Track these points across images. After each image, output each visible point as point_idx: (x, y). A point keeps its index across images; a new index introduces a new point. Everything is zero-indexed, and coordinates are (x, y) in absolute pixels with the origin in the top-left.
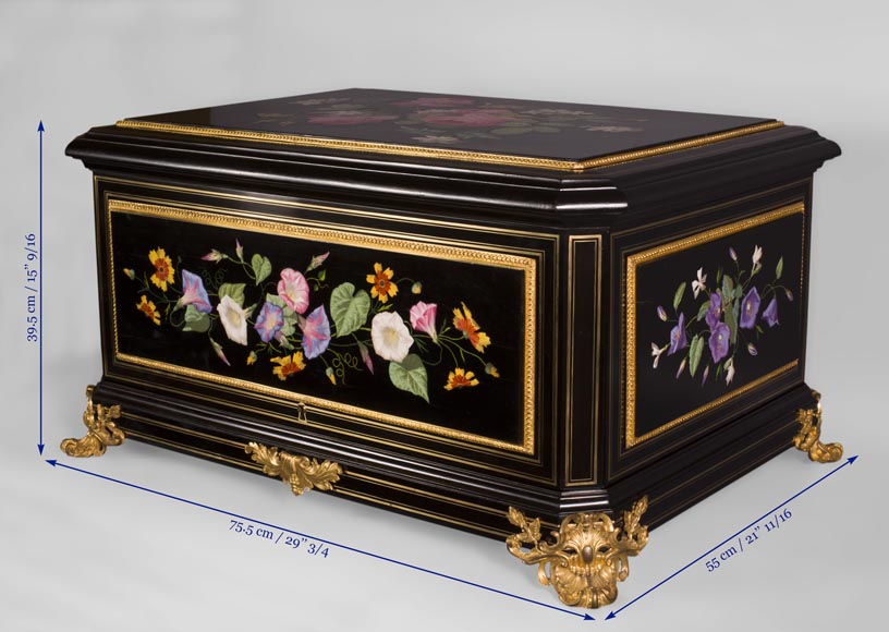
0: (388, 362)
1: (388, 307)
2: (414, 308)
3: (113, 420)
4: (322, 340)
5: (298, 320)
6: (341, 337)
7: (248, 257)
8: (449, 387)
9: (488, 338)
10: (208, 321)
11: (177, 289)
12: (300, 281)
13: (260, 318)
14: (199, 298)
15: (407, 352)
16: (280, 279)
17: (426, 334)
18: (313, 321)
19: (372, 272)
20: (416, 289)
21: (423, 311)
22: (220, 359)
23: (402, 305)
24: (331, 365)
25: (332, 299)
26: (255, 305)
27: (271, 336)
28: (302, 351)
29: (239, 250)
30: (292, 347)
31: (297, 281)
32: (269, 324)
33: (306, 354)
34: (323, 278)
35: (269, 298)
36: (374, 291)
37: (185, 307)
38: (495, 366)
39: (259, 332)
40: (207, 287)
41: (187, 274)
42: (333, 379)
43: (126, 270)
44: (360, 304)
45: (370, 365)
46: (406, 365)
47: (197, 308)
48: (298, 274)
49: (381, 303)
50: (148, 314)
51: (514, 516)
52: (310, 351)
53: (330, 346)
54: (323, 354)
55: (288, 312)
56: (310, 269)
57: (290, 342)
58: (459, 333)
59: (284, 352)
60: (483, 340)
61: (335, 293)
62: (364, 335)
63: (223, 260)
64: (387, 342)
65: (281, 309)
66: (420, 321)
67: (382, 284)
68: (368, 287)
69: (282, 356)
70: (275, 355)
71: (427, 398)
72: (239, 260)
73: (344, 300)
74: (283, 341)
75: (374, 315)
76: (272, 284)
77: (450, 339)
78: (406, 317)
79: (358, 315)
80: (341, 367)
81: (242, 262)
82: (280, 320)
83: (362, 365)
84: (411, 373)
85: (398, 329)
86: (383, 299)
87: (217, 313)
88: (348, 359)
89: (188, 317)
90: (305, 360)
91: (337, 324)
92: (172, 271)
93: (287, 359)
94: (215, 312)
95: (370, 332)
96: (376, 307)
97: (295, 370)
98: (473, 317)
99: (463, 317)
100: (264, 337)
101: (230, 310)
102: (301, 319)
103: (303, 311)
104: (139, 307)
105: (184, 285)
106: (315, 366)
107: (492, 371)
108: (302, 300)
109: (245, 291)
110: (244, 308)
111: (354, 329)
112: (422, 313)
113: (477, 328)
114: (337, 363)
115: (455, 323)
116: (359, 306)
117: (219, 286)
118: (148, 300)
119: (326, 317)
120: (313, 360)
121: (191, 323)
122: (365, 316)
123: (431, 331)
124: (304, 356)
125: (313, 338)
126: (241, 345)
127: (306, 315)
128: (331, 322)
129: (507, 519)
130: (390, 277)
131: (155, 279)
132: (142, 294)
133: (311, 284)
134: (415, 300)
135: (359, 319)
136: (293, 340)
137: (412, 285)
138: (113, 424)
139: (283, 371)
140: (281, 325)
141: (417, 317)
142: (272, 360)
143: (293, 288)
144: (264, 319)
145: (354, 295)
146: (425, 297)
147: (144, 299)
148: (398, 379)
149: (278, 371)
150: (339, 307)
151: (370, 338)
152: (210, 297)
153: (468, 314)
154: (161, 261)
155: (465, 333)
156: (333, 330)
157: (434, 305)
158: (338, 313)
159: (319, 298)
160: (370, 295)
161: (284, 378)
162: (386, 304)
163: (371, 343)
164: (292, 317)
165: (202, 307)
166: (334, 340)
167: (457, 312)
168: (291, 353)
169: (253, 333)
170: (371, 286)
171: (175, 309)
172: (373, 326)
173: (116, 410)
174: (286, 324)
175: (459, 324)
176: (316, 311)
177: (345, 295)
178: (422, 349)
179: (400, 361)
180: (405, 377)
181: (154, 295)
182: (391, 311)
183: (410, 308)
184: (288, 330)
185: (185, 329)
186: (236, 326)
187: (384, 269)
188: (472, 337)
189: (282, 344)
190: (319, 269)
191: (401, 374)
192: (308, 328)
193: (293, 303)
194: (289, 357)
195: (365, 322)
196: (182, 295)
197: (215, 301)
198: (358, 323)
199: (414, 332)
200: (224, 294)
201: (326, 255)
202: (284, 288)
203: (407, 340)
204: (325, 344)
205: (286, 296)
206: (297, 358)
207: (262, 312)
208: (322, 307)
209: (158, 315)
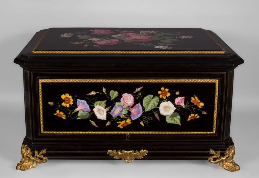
0: (166, 116)
1: (166, 100)
2: (176, 99)
3: (42, 154)
4: (139, 114)
5: (129, 109)
6: (147, 111)
7: (108, 91)
8: (189, 120)
9: (203, 104)
10: (89, 115)
11: (75, 105)
12: (130, 97)
13: (112, 111)
14: (85, 108)
15: (173, 112)
16: (122, 97)
17: (181, 106)
18: (135, 108)
19: (161, 90)
21: (180, 99)
22: (94, 126)
23: (172, 99)
24: (142, 120)
25: (144, 100)
26: (110, 107)
27: (117, 115)
28: (131, 118)
29: (104, 90)
30: (126, 117)
31: (129, 97)
32: (116, 111)
33: (132, 119)
34: (140, 95)
35: (117, 103)
36: (161, 96)
37: (78, 112)
38: (206, 111)
39: (112, 115)
40: (88, 103)
41: (79, 100)
42: (143, 125)
43: (49, 103)
44: (155, 100)
45: (158, 118)
46: (172, 116)
47: (84, 111)
48: (130, 94)
49: (164, 99)
50: (59, 116)
51: (212, 152)
52: (134, 118)
53: (142, 115)
54: (139, 118)
55: (125, 107)
56: (135, 92)
57: (125, 116)
58: (193, 104)
59: (123, 120)
60: (202, 104)
61: (145, 98)
62: (157, 109)
63: (97, 94)
64: (165, 110)
65: (122, 106)
66: (179, 102)
67: (164, 93)
68: (158, 95)
69: (121, 121)
70: (119, 121)
71: (180, 124)
72: (104, 93)
73: (149, 100)
74: (122, 116)
75: (160, 103)
76: (118, 99)
77: (189, 106)
78: (173, 102)
79: (154, 104)
80: (146, 120)
81: (105, 93)
82: (121, 110)
83: (155, 118)
84: (174, 118)
85: (170, 106)
86: (164, 98)
87: (93, 111)
88: (149, 118)
89: (79, 114)
90: (132, 121)
91: (145, 108)
92: (72, 100)
94: (92, 111)
95: (159, 108)
96: (161, 100)
97: (127, 124)
98: (198, 99)
99: (195, 99)
100: (114, 116)
101: (99, 110)
102: (130, 108)
103: (131, 106)
104: (55, 114)
105: (78, 104)
106: (137, 121)
107: (205, 113)
108: (131, 102)
109: (106, 103)
110: (105, 108)
111: (152, 108)
113: (199, 102)
114: (144, 120)
115: (192, 101)
116: (154, 101)
117: (94, 103)
118: (60, 112)
119: (141, 106)
120: (135, 120)
121: (80, 117)
122: (157, 104)
123: (183, 105)
124: (131, 120)
125: (135, 113)
126: (104, 120)
127: (132, 107)
128: (143, 107)
129: (209, 153)
130: (167, 91)
131: (63, 104)
132: (57, 110)
133: (135, 97)
134: (177, 96)
135: (154, 105)
136: (127, 115)
137: (176, 92)
138: (43, 156)
139: (122, 125)
140: (122, 111)
141: (177, 101)
142: (117, 123)
143: (127, 99)
144: (114, 110)
145: (153, 98)
146: (180, 95)
147: (58, 111)
148: (169, 121)
149: (120, 126)
150: (147, 102)
151: (159, 110)
152: (90, 107)
153: (196, 98)
154: (67, 98)
155: (195, 104)
156: (144, 109)
157: (184, 97)
158: (146, 104)
159: (138, 100)
160: (159, 97)
161: (122, 128)
162: (165, 99)
163: (159, 111)
164: (126, 108)
165: (86, 110)
166: (143, 113)
167: (193, 98)
168: (126, 119)
169: (109, 116)
170: (160, 94)
171: (73, 113)
172: (160, 106)
173: (44, 151)
174: (124, 111)
175: (193, 101)
176: (137, 105)
177: (149, 98)
178: (179, 110)
179: (171, 115)
180: (172, 119)
181: (63, 109)
182: (167, 101)
183: (175, 99)
184: (125, 112)
185: (77, 119)
186: (101, 114)
187: (165, 89)
188: (197, 105)
189: (122, 117)
190: (139, 92)
191: (170, 119)
192: (133, 111)
193: (127, 104)
194: (125, 121)
195: (157, 106)
196: (76, 108)
197: (92, 108)
198: (154, 106)
199: (175, 106)
200: (97, 105)
201: (142, 87)
202: (124, 99)
203: (173, 109)
204: (141, 114)
205: (124, 102)
206: (129, 121)
207: (114, 109)
208: (140, 104)
209: (64, 116)
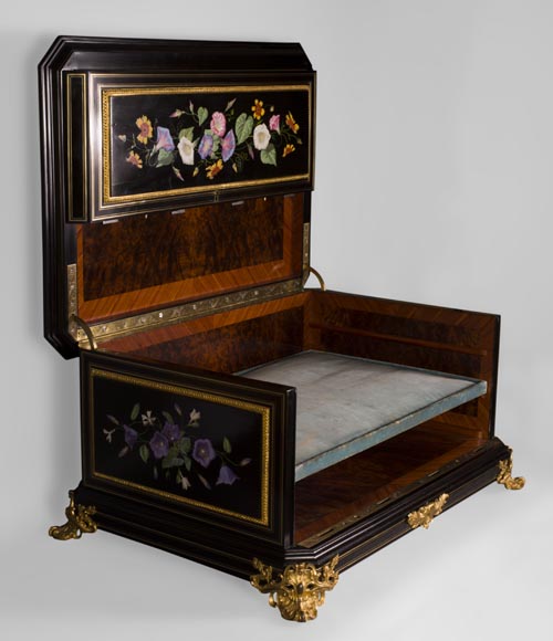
0: (260, 151)
1: (260, 122)
4: (231, 149)
5: (221, 141)
6: (240, 144)
7: (196, 110)
8: (284, 155)
9: (298, 126)
10: (172, 156)
11: (153, 141)
12: (222, 118)
13: (201, 146)
14: (168, 143)
15: (268, 143)
16: (212, 119)
17: (276, 131)
18: (227, 139)
19: (254, 105)
20: (272, 109)
22: (178, 178)
23: (265, 120)
24: (235, 161)
25: (236, 124)
26: (198, 139)
27: (206, 155)
28: (222, 158)
29: (191, 107)
30: (217, 158)
31: (220, 118)
32: (207, 147)
33: (224, 159)
34: (232, 113)
35: (206, 132)
36: (255, 115)
37: (158, 152)
38: (301, 139)
39: (200, 154)
40: (172, 135)
41: (160, 129)
42: (235, 169)
43: (121, 137)
44: (249, 123)
45: (252, 155)
46: (268, 150)
47: (166, 150)
48: (221, 114)
49: (258, 121)
50: (134, 163)
52: (226, 157)
53: (235, 151)
54: (231, 157)
55: (216, 137)
56: (226, 110)
57: (216, 155)
59: (213, 162)
60: (296, 128)
61: (238, 120)
62: (250, 140)
63: (182, 115)
64: (260, 141)
65: (212, 137)
66: (274, 125)
67: (258, 110)
68: (252, 114)
69: (211, 165)
70: (209, 165)
71: (275, 165)
72: (191, 113)
73: (242, 124)
74: (213, 155)
75: (255, 128)
76: (207, 125)
77: (285, 131)
78: (268, 125)
79: (248, 130)
80: (240, 161)
81: (193, 113)
82: (211, 144)
83: (249, 156)
84: (270, 154)
85: (265, 132)
86: (259, 118)
88: (243, 155)
89: (160, 157)
90: (223, 163)
91: (238, 138)
92: (151, 129)
93: (214, 166)
94: (177, 149)
95: (253, 138)
96: (256, 123)
97: (219, 171)
98: (293, 118)
99: (290, 119)
100: (203, 156)
101: (185, 145)
103: (223, 135)
104: (128, 160)
105: (158, 137)
106: (227, 165)
107: (300, 142)
108: (223, 129)
109: (193, 132)
110: (193, 141)
111: (246, 138)
112: (274, 120)
113: (294, 122)
114: (237, 160)
116: (248, 125)
117: (179, 132)
118: (134, 154)
119: (233, 135)
120: (227, 162)
121: (161, 161)
122: (251, 129)
123: (278, 129)
124: (223, 161)
125: (226, 149)
126: (190, 166)
127: (224, 137)
130: (261, 106)
131: (140, 138)
132: (131, 151)
133: (227, 118)
134: (272, 115)
135: (248, 133)
136: (218, 153)
137: (270, 107)
139: (212, 173)
140: (212, 146)
141: (273, 123)
142: (207, 169)
143: (218, 123)
144: (203, 145)
145: (246, 119)
146: (275, 113)
147: (132, 153)
148: (265, 159)
149: (209, 174)
150: (240, 128)
151: (253, 140)
152: (173, 141)
153: (291, 117)
154: (144, 125)
155: (290, 126)
156: (237, 141)
157: (279, 116)
158: (239, 131)
159: (230, 125)
160: (253, 117)
161: (213, 178)
162: (260, 120)
163: (253, 143)
164: (217, 140)
165: (169, 148)
166: (237, 147)
167: (288, 117)
168: (216, 161)
169: (197, 156)
170: (254, 112)
171: (152, 154)
172: (254, 134)
174: (214, 145)
175: (288, 122)
176: (229, 133)
177: (242, 120)
178: (277, 141)
179: (266, 149)
180: (267, 156)
181: (139, 148)
182: (262, 123)
183: (270, 120)
184: (215, 148)
185: (158, 166)
186: (188, 155)
187: (259, 102)
188: (293, 128)
189: (212, 157)
190: (231, 108)
192: (225, 144)
193: (218, 132)
194: (215, 164)
195: (251, 133)
196: (156, 144)
197: (176, 142)
199: (271, 132)
200: (182, 137)
201: (235, 100)
202: (214, 124)
203: (268, 137)
204: (233, 151)
205: (215, 128)
206: (219, 163)
207: (202, 142)
208: (232, 130)
209: (140, 161)
